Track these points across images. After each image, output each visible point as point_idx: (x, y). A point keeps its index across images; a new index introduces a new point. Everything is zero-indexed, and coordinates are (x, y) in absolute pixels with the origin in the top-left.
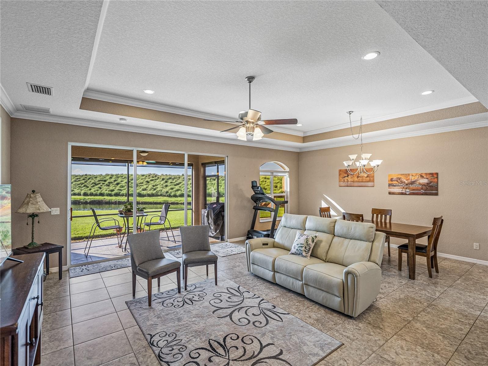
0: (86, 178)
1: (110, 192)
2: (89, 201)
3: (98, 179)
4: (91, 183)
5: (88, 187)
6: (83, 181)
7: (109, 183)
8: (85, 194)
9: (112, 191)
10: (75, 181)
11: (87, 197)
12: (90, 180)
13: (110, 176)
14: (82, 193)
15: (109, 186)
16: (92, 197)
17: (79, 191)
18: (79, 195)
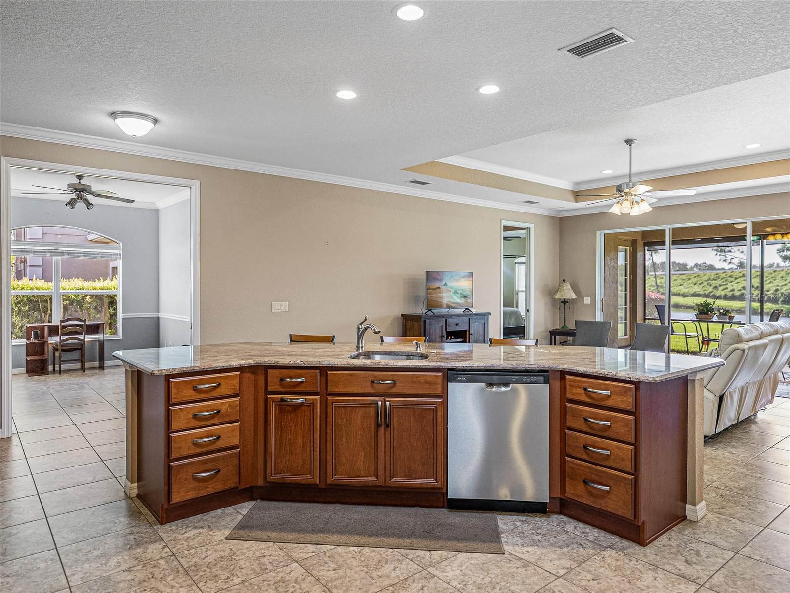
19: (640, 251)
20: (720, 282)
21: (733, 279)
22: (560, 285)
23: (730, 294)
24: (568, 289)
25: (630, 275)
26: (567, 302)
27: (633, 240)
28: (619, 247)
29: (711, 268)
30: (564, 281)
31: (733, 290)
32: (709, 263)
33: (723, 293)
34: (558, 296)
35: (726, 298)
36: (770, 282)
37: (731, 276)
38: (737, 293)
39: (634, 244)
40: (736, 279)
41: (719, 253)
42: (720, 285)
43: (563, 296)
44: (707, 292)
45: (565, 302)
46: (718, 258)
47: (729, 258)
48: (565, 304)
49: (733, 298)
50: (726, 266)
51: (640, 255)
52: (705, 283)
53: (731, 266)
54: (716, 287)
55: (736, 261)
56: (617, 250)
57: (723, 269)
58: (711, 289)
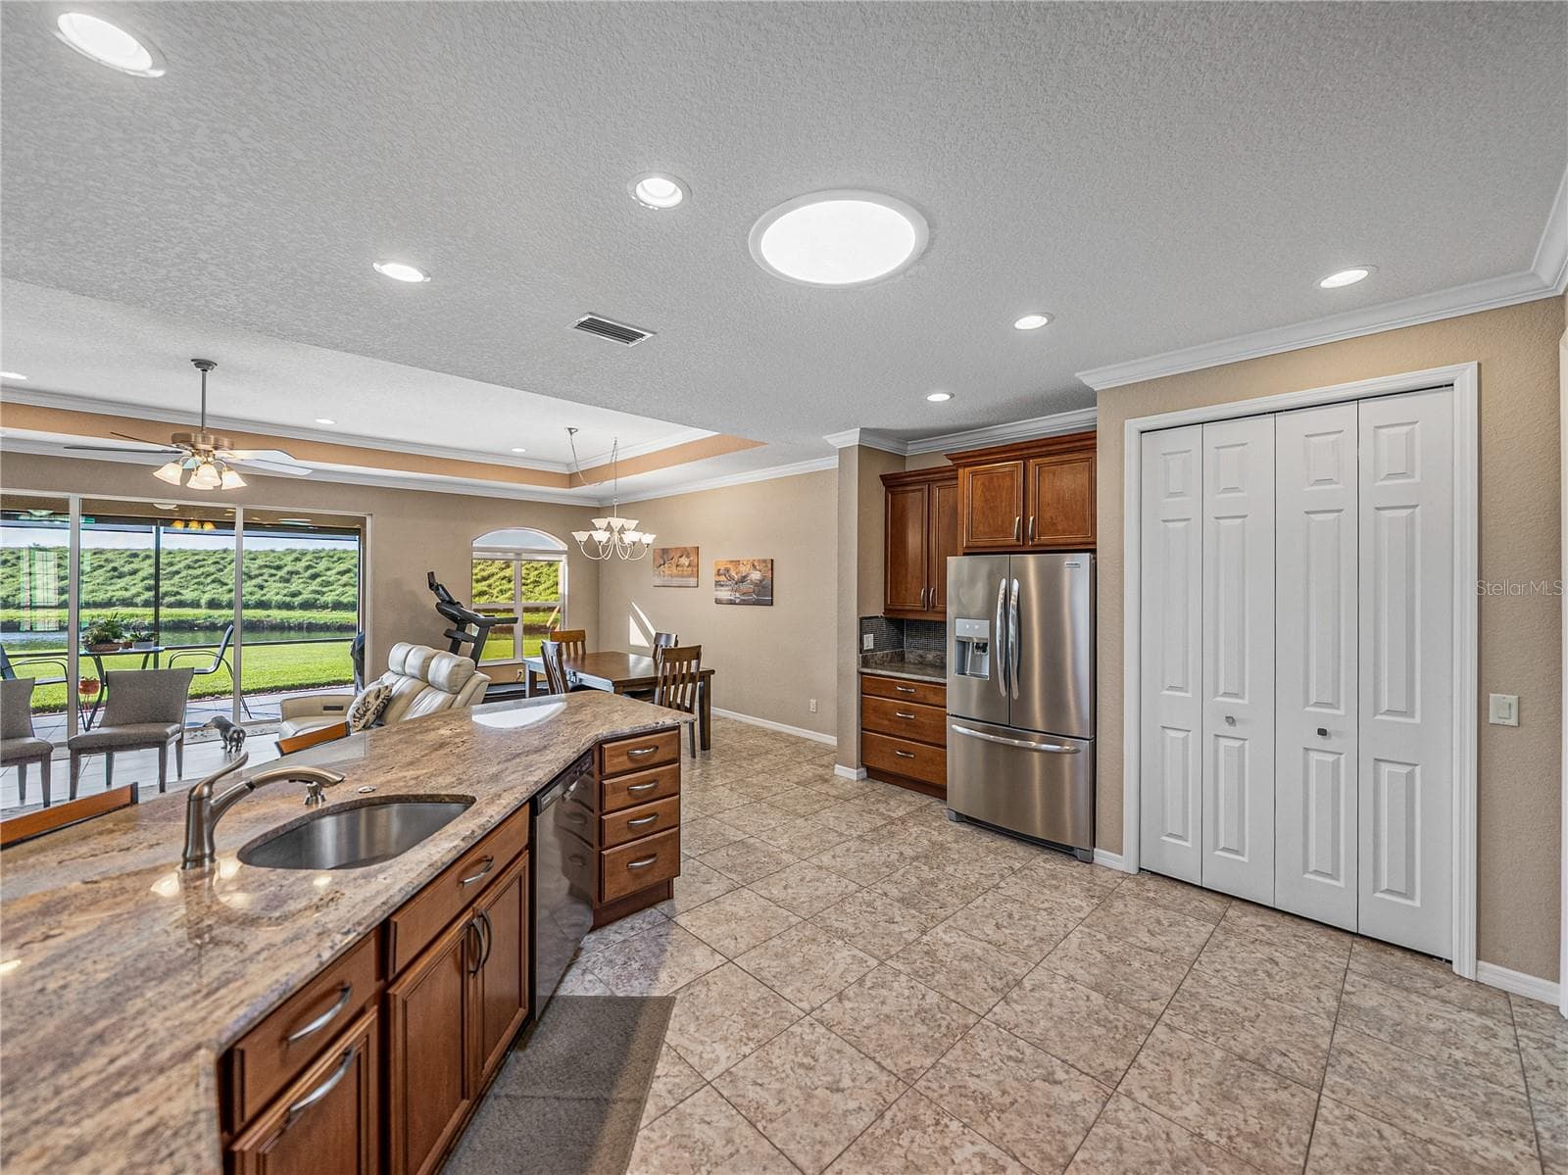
0: (223, 559)
1: (288, 599)
3: (259, 562)
4: (236, 572)
5: (226, 584)
6: (212, 569)
7: (291, 573)
8: (213, 604)
9: (294, 595)
10: (189, 567)
11: (216, 613)
12: (234, 565)
13: (294, 555)
14: (203, 602)
15: (287, 581)
17: (196, 593)
18: (195, 604)
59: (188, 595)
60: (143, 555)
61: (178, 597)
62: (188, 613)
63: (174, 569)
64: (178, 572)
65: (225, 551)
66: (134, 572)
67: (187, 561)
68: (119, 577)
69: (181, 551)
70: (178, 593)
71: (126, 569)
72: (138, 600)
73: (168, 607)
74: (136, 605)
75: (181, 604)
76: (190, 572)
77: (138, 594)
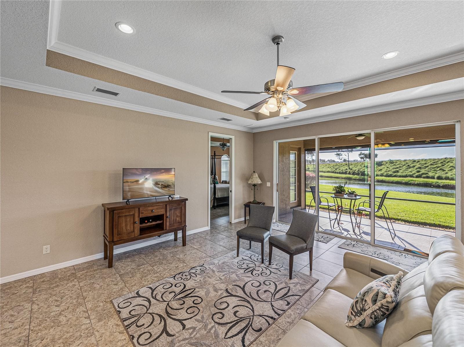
0: (445, 161)
2: (441, 185)
4: (449, 166)
5: (445, 171)
6: (440, 165)
8: (439, 178)
10: (431, 164)
11: (440, 181)
12: (449, 163)
14: (436, 177)
16: (448, 181)
17: (433, 174)
18: (433, 178)
19: (303, 154)
20: (337, 167)
21: (342, 166)
22: (251, 175)
23: (341, 172)
24: (256, 177)
25: (298, 167)
26: (256, 185)
27: (299, 148)
28: (291, 151)
29: (334, 161)
30: (254, 172)
31: (342, 170)
32: (333, 159)
33: (339, 171)
34: (250, 182)
35: (340, 173)
36: (356, 167)
37: (342, 165)
38: (344, 171)
39: (299, 150)
40: (343, 166)
41: (337, 156)
42: (338, 168)
43: (252, 182)
44: (333, 171)
45: (254, 185)
46: (337, 158)
47: (341, 158)
48: (255, 187)
49: (343, 173)
50: (339, 161)
51: (302, 156)
52: (332, 167)
53: (341, 161)
54: (336, 169)
55: (343, 159)
56: (289, 153)
57: (338, 162)
58: (334, 170)
59: (430, 174)
60: (417, 161)
61: (427, 175)
62: (430, 181)
63: (426, 165)
64: (428, 166)
65: (445, 158)
66: (414, 167)
67: (431, 163)
68: (409, 168)
69: (429, 159)
70: (427, 174)
71: (412, 165)
72: (415, 175)
73: (423, 178)
74: (414, 177)
75: (428, 177)
76: (432, 166)
77: (415, 174)
